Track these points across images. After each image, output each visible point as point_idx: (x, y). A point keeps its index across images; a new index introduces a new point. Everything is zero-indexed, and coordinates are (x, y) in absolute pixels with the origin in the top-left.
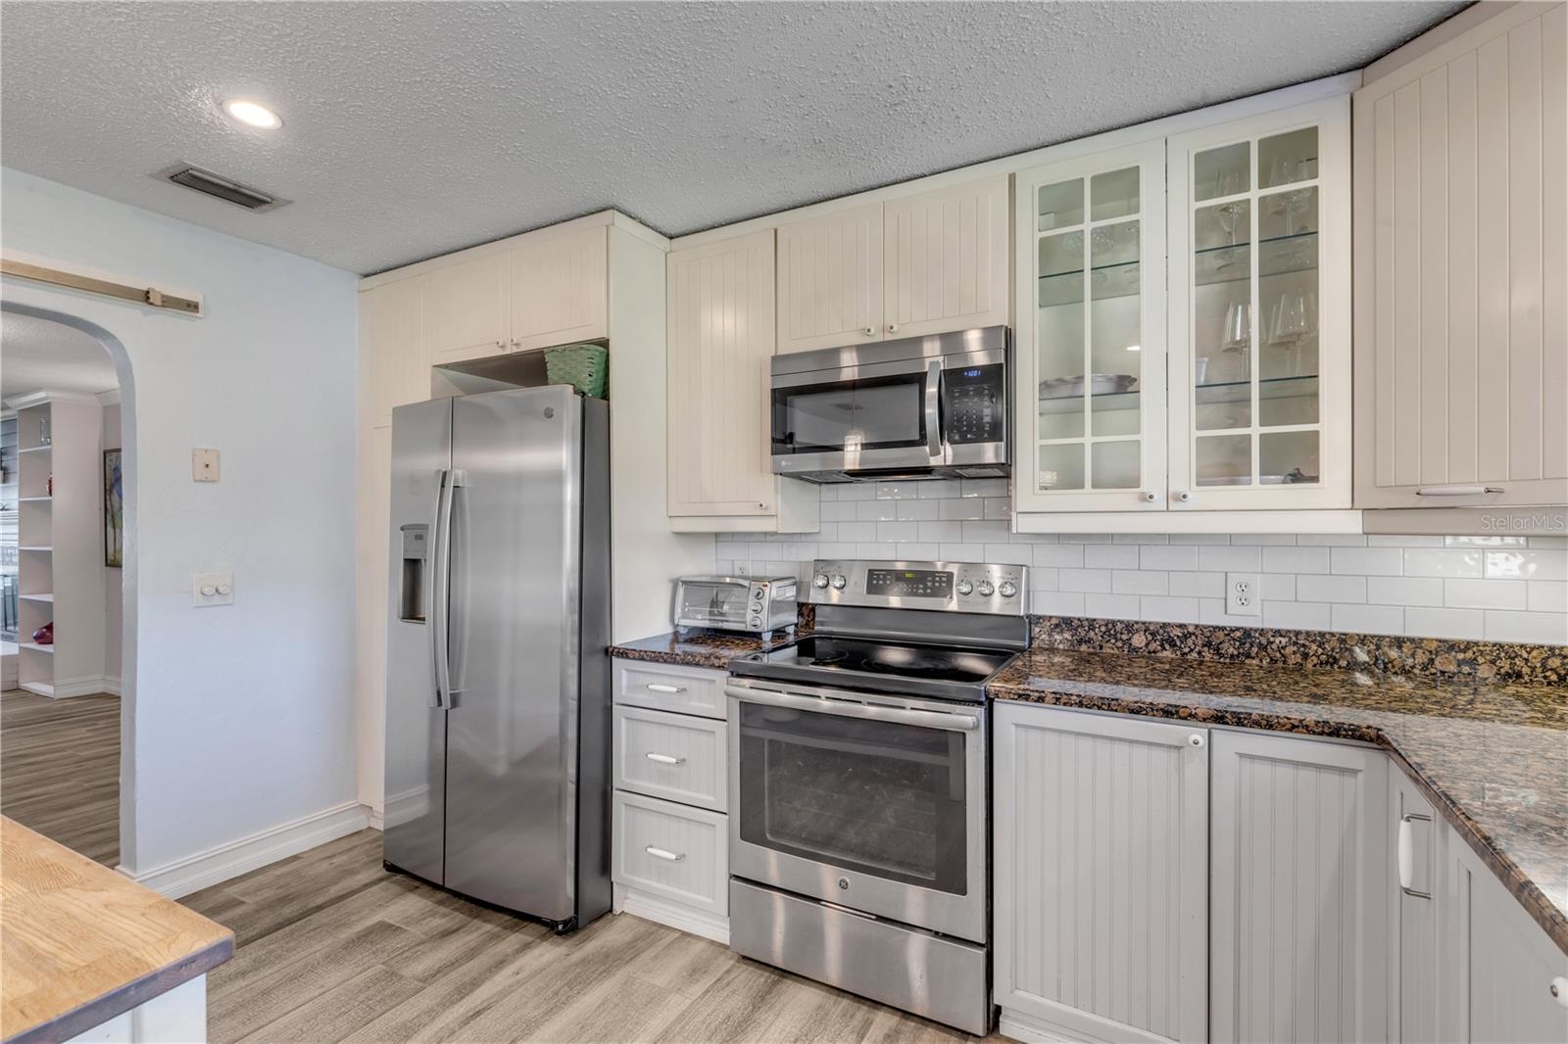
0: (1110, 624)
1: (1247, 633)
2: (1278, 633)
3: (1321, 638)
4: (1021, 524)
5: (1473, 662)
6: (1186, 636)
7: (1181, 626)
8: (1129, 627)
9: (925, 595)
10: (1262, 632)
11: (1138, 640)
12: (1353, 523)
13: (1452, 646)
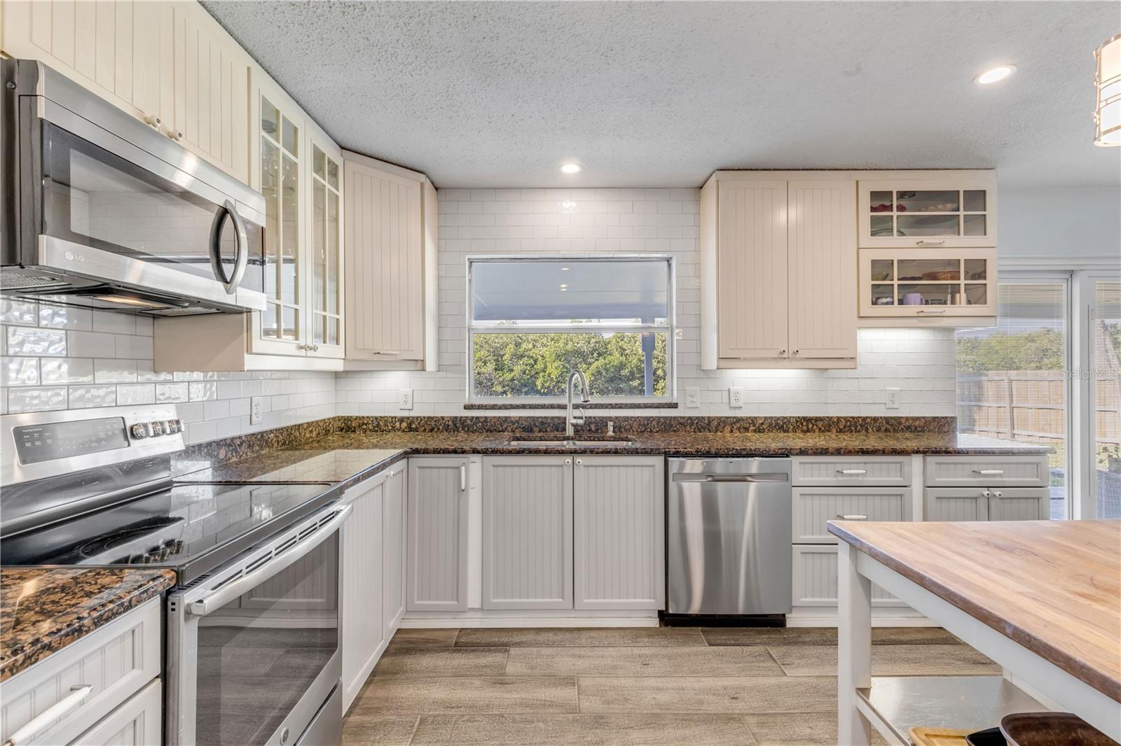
0: (209, 445)
4: (250, 362)
6: (241, 444)
10: (265, 432)
12: (342, 366)
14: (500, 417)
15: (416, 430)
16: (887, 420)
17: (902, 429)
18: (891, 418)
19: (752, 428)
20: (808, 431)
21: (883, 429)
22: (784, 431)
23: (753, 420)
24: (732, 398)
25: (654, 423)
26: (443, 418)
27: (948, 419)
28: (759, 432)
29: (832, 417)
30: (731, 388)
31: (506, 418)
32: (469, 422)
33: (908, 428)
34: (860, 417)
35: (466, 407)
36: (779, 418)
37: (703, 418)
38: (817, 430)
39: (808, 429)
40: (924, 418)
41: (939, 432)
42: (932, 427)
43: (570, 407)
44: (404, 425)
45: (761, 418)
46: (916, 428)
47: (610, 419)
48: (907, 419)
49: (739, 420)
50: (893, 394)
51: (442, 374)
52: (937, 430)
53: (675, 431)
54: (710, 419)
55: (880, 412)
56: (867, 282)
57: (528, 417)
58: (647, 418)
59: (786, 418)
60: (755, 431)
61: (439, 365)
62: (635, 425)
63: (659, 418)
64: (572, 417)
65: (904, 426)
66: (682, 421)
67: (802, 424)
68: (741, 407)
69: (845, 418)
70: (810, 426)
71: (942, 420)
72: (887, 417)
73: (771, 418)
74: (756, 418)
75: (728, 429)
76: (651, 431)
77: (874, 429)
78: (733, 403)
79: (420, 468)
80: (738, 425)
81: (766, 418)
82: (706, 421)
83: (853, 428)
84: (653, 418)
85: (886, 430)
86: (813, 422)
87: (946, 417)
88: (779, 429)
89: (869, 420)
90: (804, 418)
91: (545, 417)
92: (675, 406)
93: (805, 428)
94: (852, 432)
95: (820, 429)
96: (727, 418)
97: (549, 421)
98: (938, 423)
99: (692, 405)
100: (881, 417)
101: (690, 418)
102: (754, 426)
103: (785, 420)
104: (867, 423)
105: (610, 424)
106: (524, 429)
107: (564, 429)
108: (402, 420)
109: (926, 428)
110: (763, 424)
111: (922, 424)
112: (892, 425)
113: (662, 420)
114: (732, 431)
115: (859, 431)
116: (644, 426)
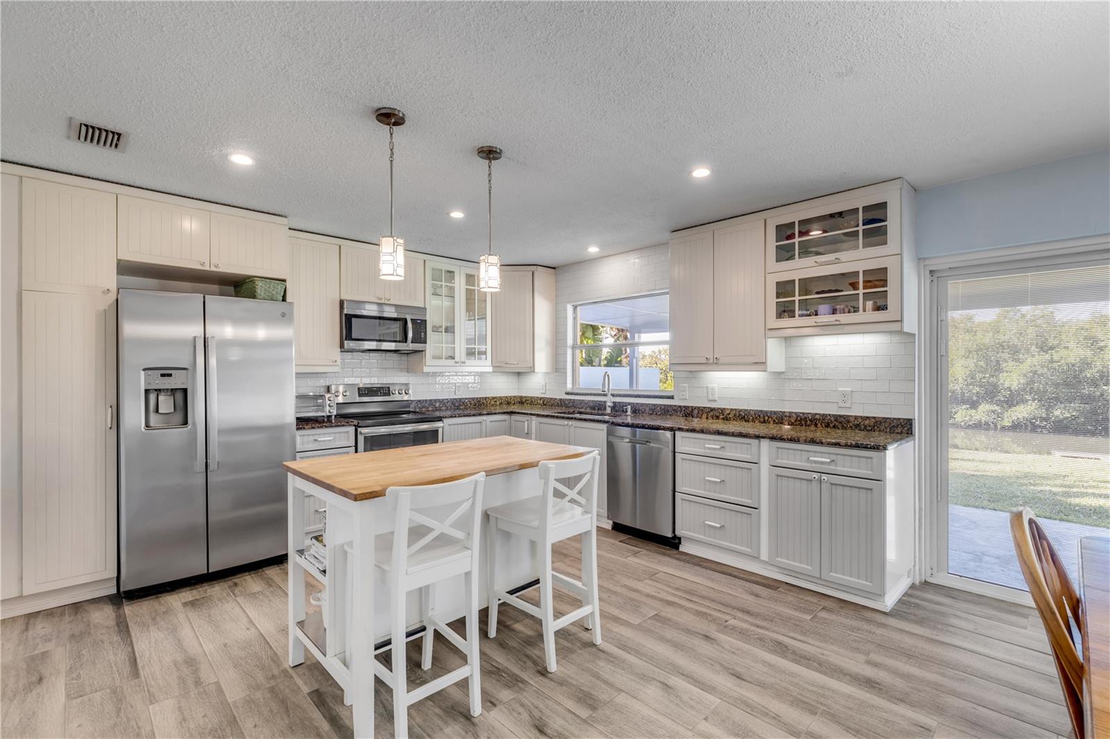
0: (431, 400)
1: (460, 399)
2: (466, 399)
3: (473, 399)
4: (426, 369)
5: (496, 401)
6: (447, 403)
7: (447, 399)
8: (435, 400)
9: (381, 396)
10: (463, 399)
11: (437, 405)
12: (490, 369)
13: (493, 398)
14: (580, 400)
15: (546, 405)
16: (837, 417)
17: (851, 427)
18: (840, 416)
19: (722, 417)
20: (764, 422)
21: (831, 425)
22: (746, 421)
23: (723, 410)
24: (710, 393)
25: (658, 409)
26: (556, 399)
27: (902, 421)
28: (727, 420)
29: (784, 412)
30: (709, 385)
31: (583, 400)
32: (567, 402)
33: (857, 426)
34: (809, 413)
35: (567, 393)
36: (741, 410)
37: (688, 407)
38: (772, 422)
39: (764, 420)
40: (874, 418)
41: (890, 433)
42: (882, 427)
43: (609, 395)
44: (542, 402)
45: (728, 409)
46: (865, 427)
47: (629, 404)
48: (856, 417)
49: (712, 410)
50: (844, 395)
51: (556, 374)
52: (888, 430)
53: (670, 415)
54: (693, 408)
55: (832, 410)
56: (772, 301)
57: (593, 401)
58: (654, 405)
59: (747, 410)
60: (723, 419)
61: (556, 369)
62: (647, 409)
63: (661, 405)
64: (609, 401)
65: (853, 425)
66: (675, 408)
67: (760, 416)
68: (715, 401)
69: (796, 413)
70: (766, 418)
71: (895, 421)
72: (835, 415)
73: (736, 410)
74: (724, 409)
75: (705, 416)
76: (656, 414)
77: (823, 424)
78: (711, 397)
79: (515, 421)
80: (712, 413)
81: (732, 410)
82: (690, 410)
83: (803, 422)
84: (658, 405)
85: (834, 427)
86: (769, 414)
87: (899, 419)
88: (742, 418)
89: (817, 417)
90: (761, 411)
91: (601, 401)
92: (672, 397)
93: (762, 420)
94: (802, 425)
95: (774, 421)
96: (704, 408)
97: (602, 403)
98: (890, 424)
99: (683, 397)
100: (830, 415)
101: (680, 407)
102: (723, 415)
103: (746, 412)
104: (816, 419)
105: (629, 407)
106: (591, 408)
107: (605, 409)
108: (541, 399)
109: (876, 427)
110: (729, 414)
111: (872, 424)
112: (840, 423)
113: (663, 407)
114: (707, 418)
115: (808, 426)
116: (652, 410)
